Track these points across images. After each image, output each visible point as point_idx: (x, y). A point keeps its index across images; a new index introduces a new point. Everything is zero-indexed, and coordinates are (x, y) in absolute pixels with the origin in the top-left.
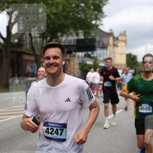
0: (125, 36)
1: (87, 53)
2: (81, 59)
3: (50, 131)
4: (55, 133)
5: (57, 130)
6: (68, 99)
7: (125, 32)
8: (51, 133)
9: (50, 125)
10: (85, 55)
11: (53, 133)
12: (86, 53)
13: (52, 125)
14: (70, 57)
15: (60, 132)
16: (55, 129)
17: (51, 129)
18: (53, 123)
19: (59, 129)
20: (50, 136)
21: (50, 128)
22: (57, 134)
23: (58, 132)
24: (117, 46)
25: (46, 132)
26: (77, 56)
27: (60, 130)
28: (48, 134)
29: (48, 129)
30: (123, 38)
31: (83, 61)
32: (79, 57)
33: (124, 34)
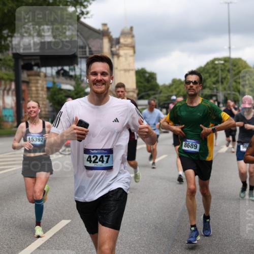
0: (133, 37)
1: (62, 69)
2: (51, 79)
3: (93, 159)
4: (100, 161)
5: (102, 157)
6: (116, 119)
7: (132, 28)
8: (94, 162)
9: (93, 152)
10: (58, 73)
11: (97, 161)
12: (60, 68)
13: (95, 151)
14: (28, 76)
15: (105, 159)
16: (99, 156)
17: (94, 157)
18: (96, 150)
19: (104, 155)
20: (92, 165)
21: (92, 156)
22: (103, 161)
23: (103, 159)
24: (118, 56)
25: (87, 160)
26: (42, 74)
27: (106, 156)
28: (90, 162)
29: (90, 157)
30: (129, 41)
31: (54, 83)
32: (46, 76)
33: (129, 33)
